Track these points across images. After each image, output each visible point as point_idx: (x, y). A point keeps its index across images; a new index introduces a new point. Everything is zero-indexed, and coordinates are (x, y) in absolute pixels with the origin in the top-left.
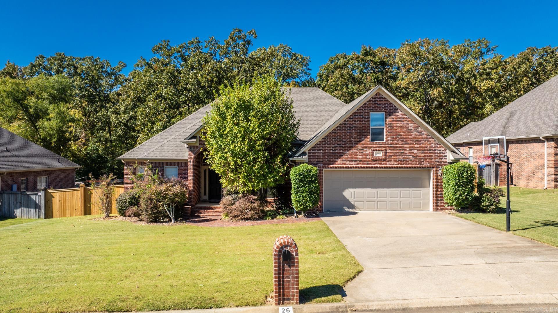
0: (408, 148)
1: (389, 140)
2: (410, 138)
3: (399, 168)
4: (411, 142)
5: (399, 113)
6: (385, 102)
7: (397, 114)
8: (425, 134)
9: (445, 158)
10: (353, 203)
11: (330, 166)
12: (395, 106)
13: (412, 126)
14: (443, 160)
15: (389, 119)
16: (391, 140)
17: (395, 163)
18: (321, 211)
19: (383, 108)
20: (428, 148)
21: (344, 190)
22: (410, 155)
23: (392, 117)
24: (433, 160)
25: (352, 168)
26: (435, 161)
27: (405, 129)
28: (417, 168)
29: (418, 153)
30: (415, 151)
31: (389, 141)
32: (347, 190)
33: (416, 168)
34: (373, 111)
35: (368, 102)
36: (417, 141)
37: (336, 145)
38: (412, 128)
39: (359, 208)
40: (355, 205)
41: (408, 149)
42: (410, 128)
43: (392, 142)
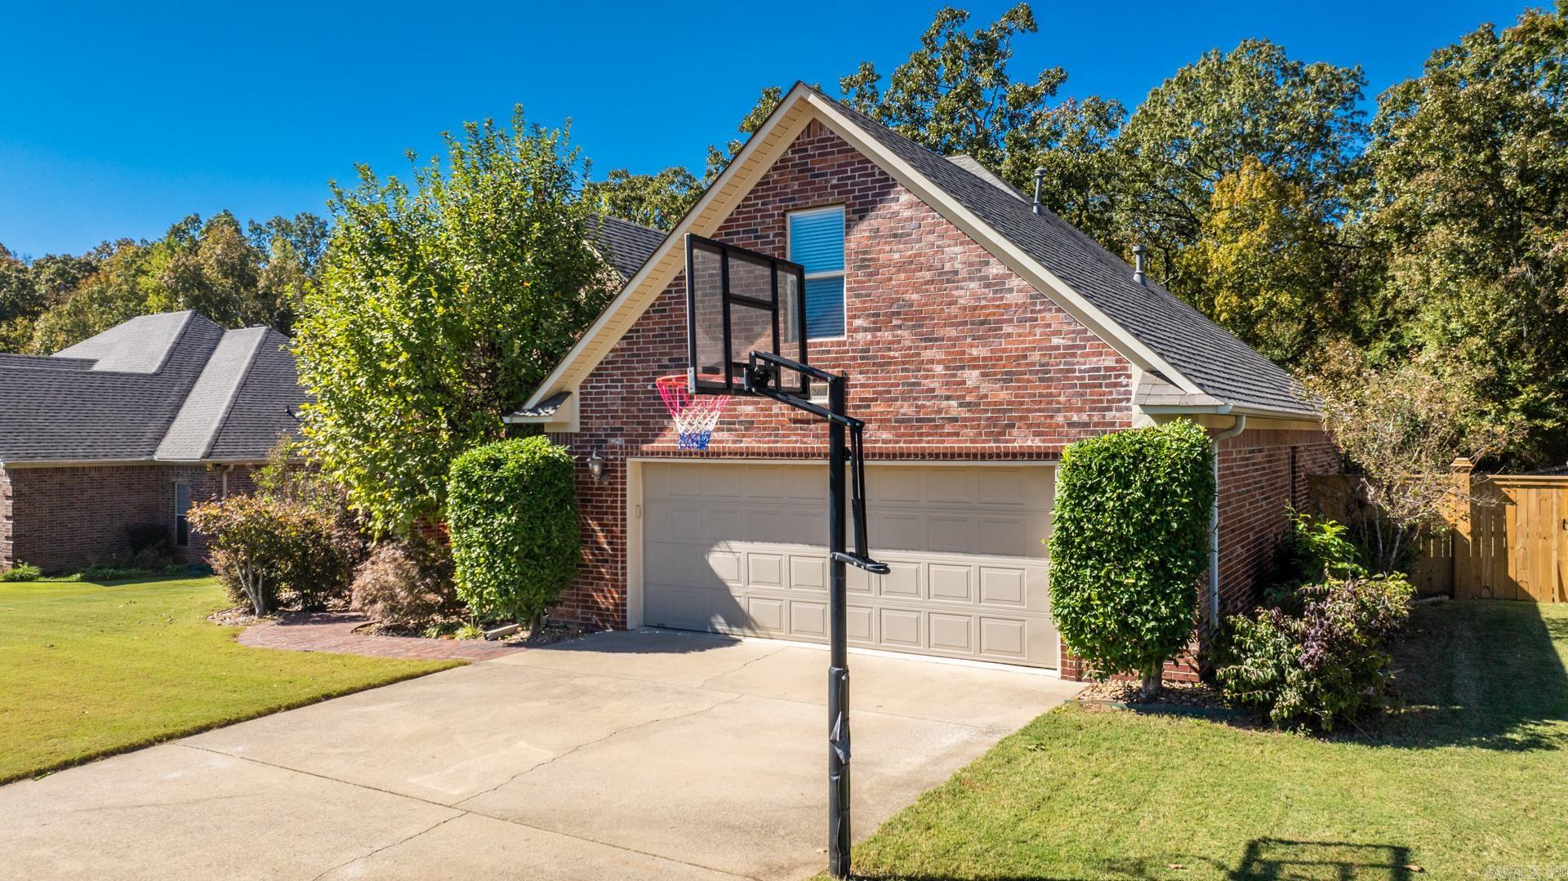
0: (940, 362)
1: (857, 330)
2: (949, 317)
3: (902, 455)
4: (952, 332)
5: (900, 203)
6: (840, 159)
7: (895, 207)
8: (1016, 292)
9: (1119, 409)
10: (742, 602)
11: (645, 447)
12: (882, 173)
13: (956, 255)
14: (1109, 416)
15: (861, 233)
16: (866, 330)
17: (885, 435)
18: (620, 626)
19: (833, 187)
20: (1035, 357)
21: (709, 547)
22: (948, 398)
23: (874, 223)
24: (1060, 418)
25: (719, 454)
26: (1071, 425)
27: (928, 275)
28: (983, 457)
29: (985, 388)
30: (972, 377)
31: (860, 336)
32: (723, 546)
33: (975, 456)
34: (797, 208)
35: (774, 169)
36: (985, 324)
37: (665, 361)
38: (958, 266)
39: (765, 628)
40: (752, 613)
41: (939, 369)
42: (948, 268)
43: (869, 336)
